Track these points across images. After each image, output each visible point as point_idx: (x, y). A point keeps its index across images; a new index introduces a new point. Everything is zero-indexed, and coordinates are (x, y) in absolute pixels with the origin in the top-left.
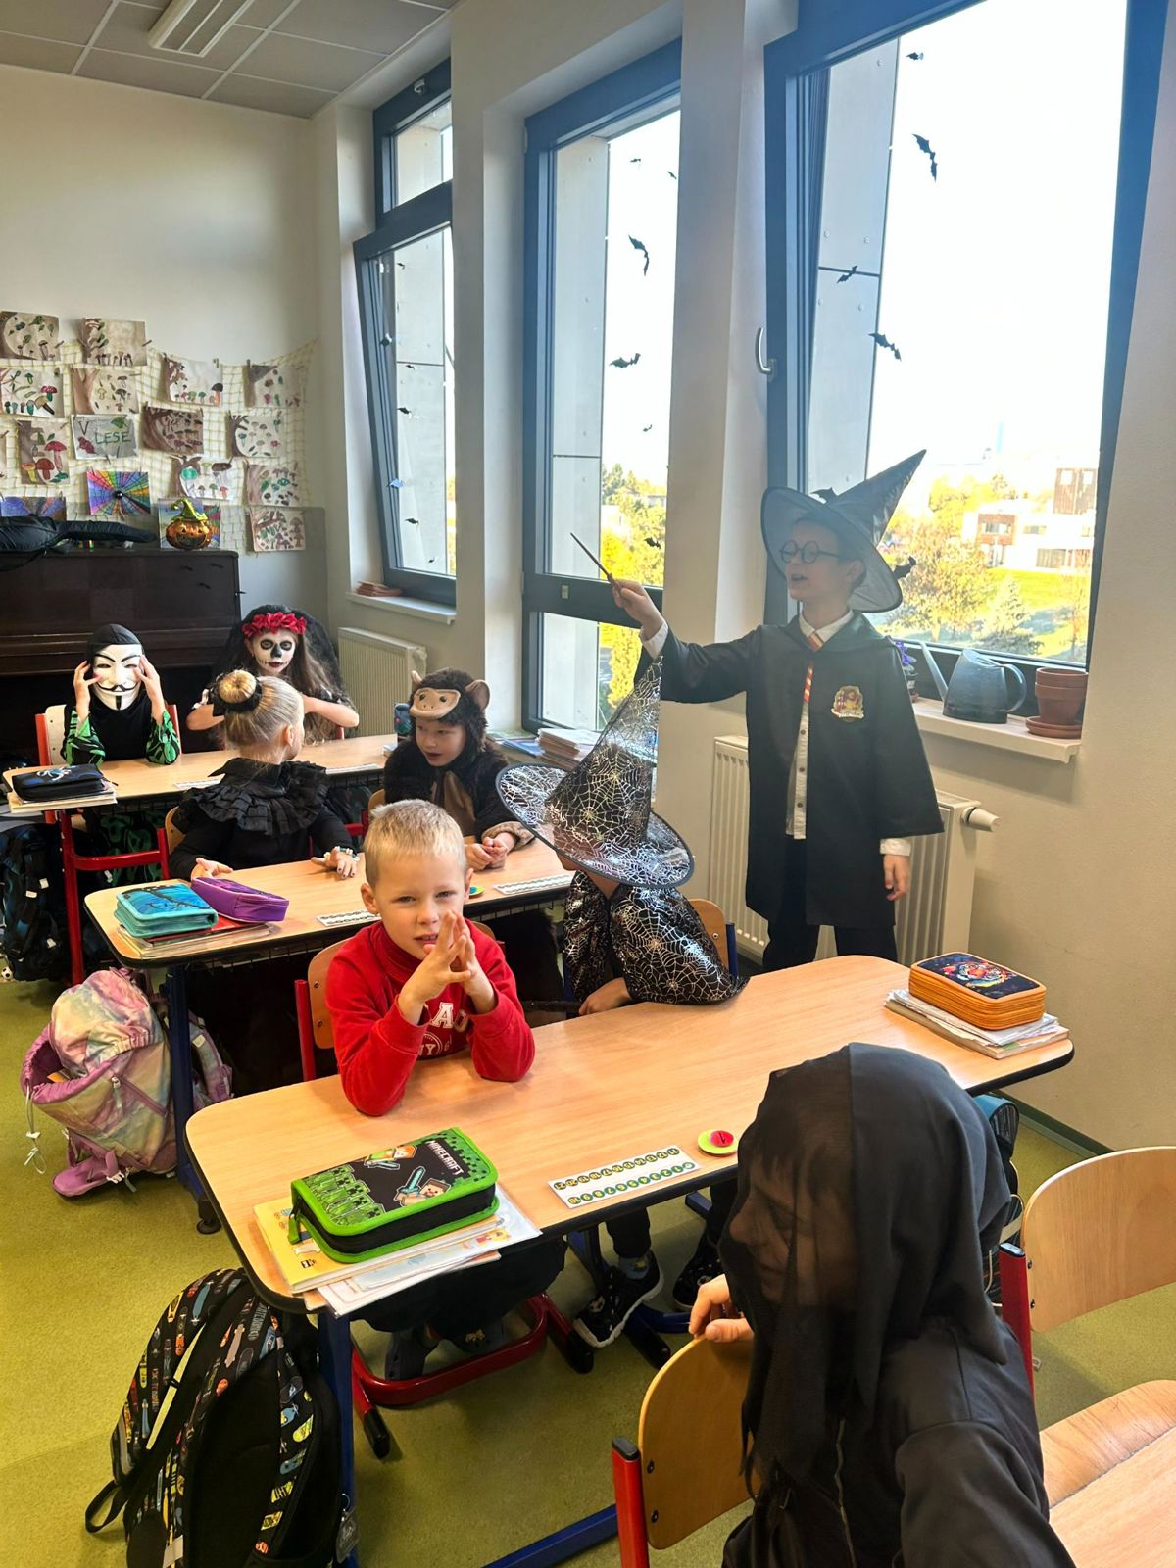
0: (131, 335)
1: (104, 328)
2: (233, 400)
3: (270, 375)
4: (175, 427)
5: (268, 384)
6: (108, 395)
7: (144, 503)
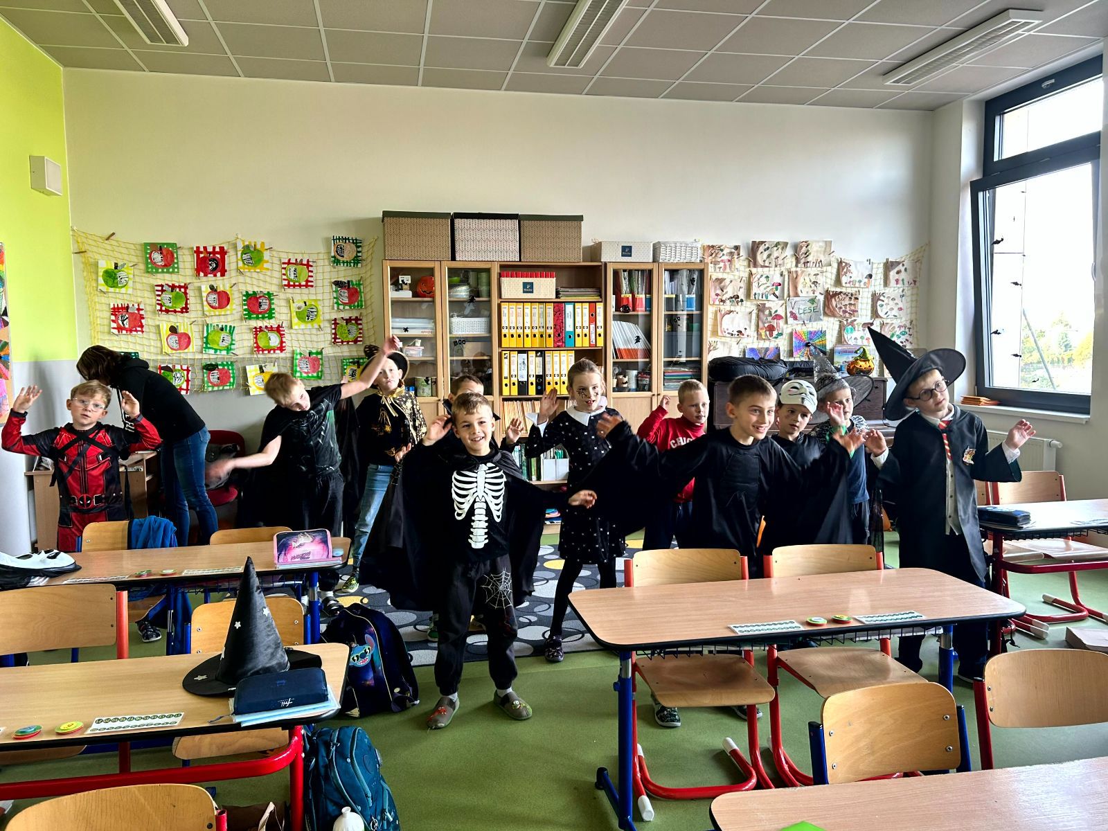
0: (823, 249)
1: (810, 246)
2: (877, 285)
3: (900, 267)
4: (843, 302)
5: (898, 272)
6: (808, 285)
7: (823, 349)
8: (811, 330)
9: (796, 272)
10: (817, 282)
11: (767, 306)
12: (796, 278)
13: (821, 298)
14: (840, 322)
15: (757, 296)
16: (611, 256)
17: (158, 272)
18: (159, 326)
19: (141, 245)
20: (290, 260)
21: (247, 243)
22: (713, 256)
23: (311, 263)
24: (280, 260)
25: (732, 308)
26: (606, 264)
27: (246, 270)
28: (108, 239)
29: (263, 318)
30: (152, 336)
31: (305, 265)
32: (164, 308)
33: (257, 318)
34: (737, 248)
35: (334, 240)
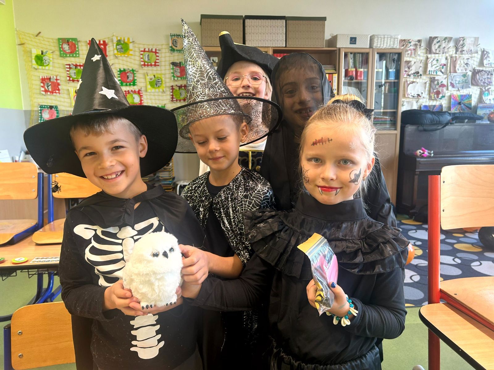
0: (473, 42)
1: (465, 40)
4: (483, 76)
6: (462, 65)
7: (469, 106)
8: (462, 94)
9: (456, 57)
10: (468, 64)
11: (436, 78)
12: (456, 61)
13: (470, 74)
14: (481, 89)
15: (430, 72)
16: (343, 44)
17: (66, 56)
18: (68, 90)
19: (56, 39)
20: (145, 49)
21: (119, 38)
22: (405, 46)
23: (157, 51)
24: (139, 49)
25: (415, 80)
26: (339, 49)
27: (119, 56)
28: (37, 36)
29: (130, 85)
30: (66, 96)
31: (153, 52)
32: (71, 79)
33: (126, 85)
34: (419, 41)
35: (171, 36)
